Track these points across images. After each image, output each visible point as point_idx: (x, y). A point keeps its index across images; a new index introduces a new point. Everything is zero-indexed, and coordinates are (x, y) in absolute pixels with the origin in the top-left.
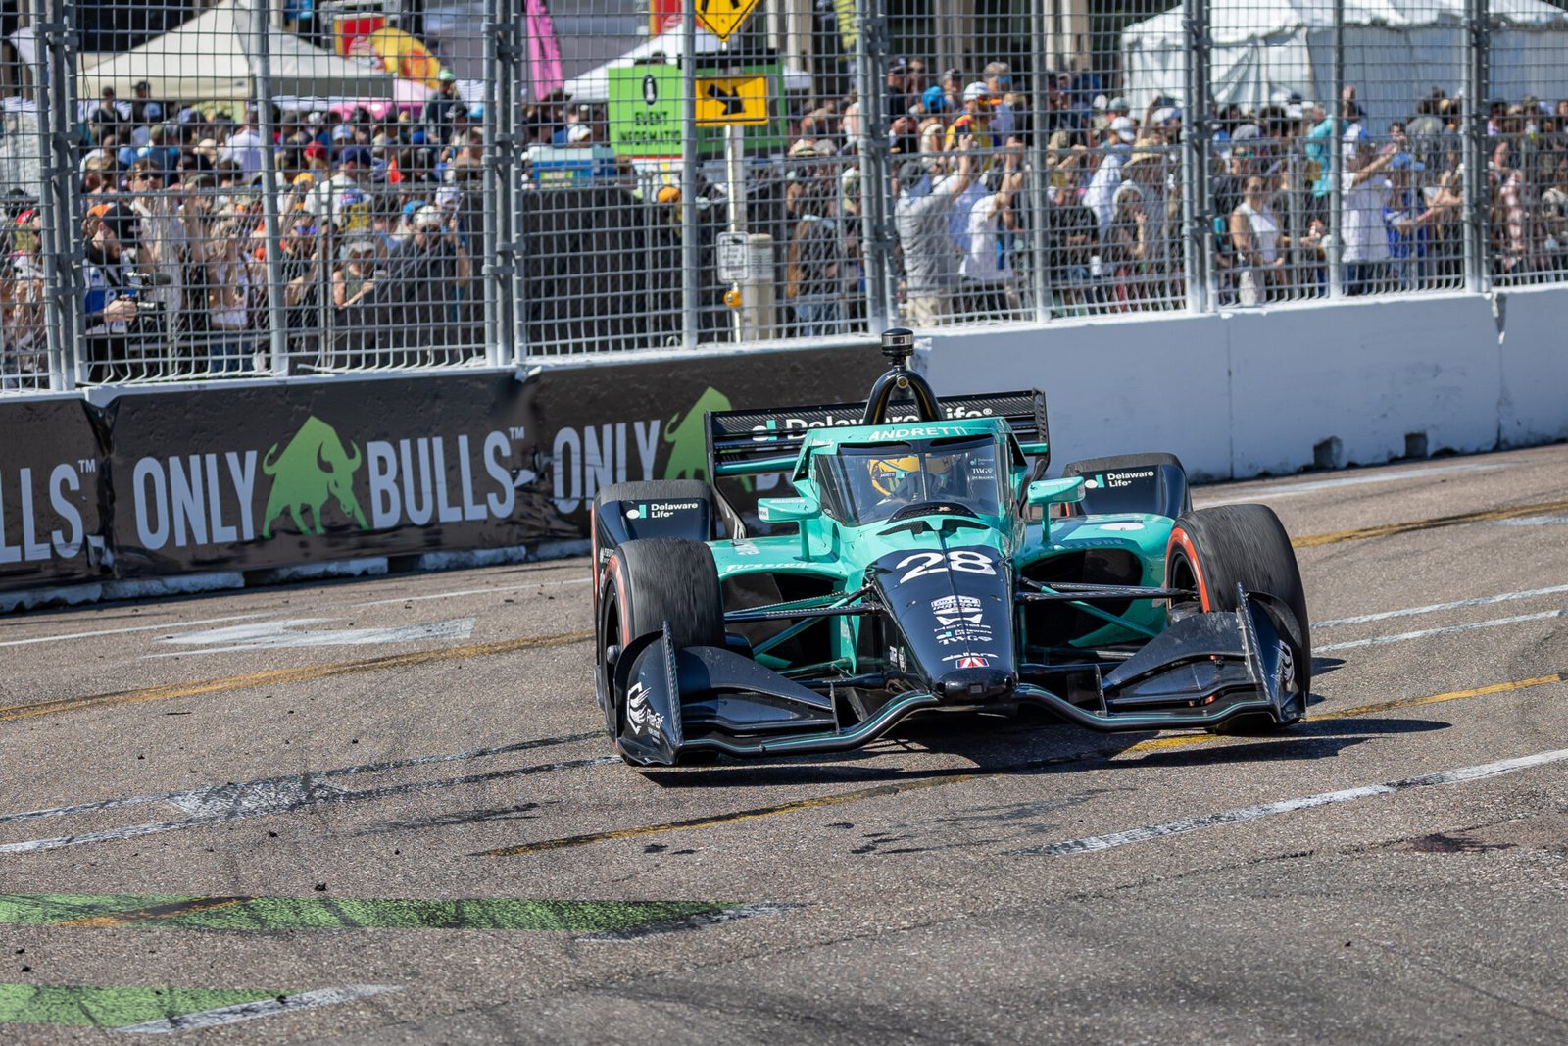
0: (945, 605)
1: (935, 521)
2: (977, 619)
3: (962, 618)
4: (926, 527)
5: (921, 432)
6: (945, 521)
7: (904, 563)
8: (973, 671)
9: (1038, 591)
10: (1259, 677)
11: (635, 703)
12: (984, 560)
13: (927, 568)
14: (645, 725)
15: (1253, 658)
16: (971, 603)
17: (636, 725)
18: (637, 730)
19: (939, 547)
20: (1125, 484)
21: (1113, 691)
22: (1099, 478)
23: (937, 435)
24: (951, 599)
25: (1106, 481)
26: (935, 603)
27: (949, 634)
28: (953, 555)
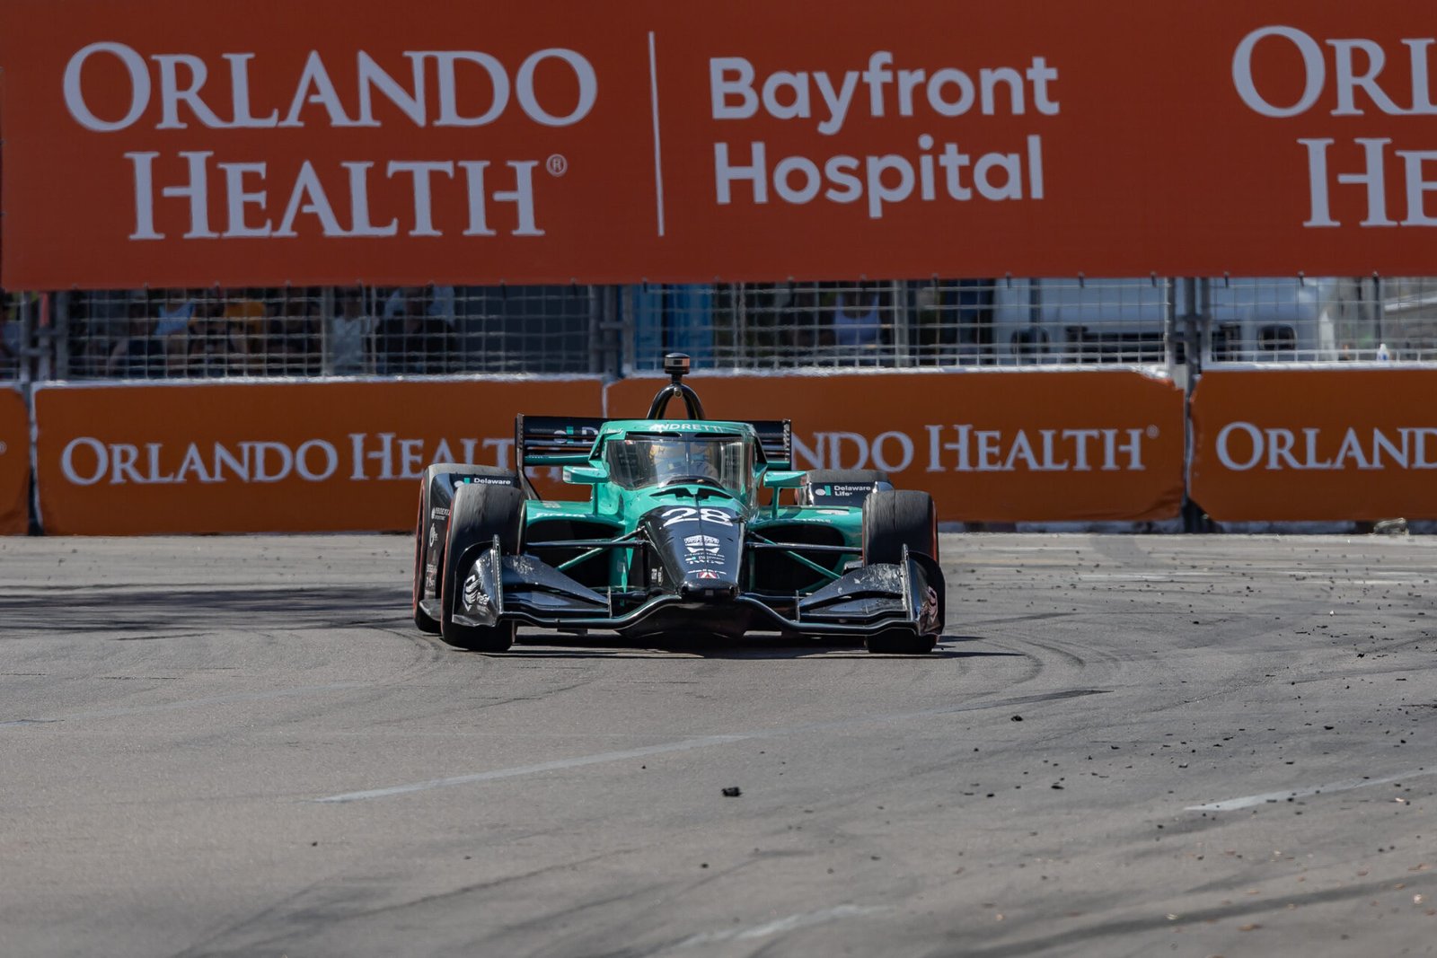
0: (694, 541)
1: (693, 489)
2: (715, 551)
3: (704, 549)
4: (688, 494)
5: (689, 427)
6: (700, 489)
7: (667, 514)
8: (708, 580)
9: (761, 541)
10: (908, 608)
11: (469, 589)
12: (725, 517)
13: (684, 518)
14: (476, 603)
15: (907, 595)
16: (712, 541)
17: (468, 604)
18: (468, 608)
19: (694, 505)
20: (847, 494)
21: (805, 609)
22: (828, 488)
23: (700, 430)
24: (698, 537)
25: (833, 491)
26: (687, 539)
27: (694, 558)
28: (703, 511)
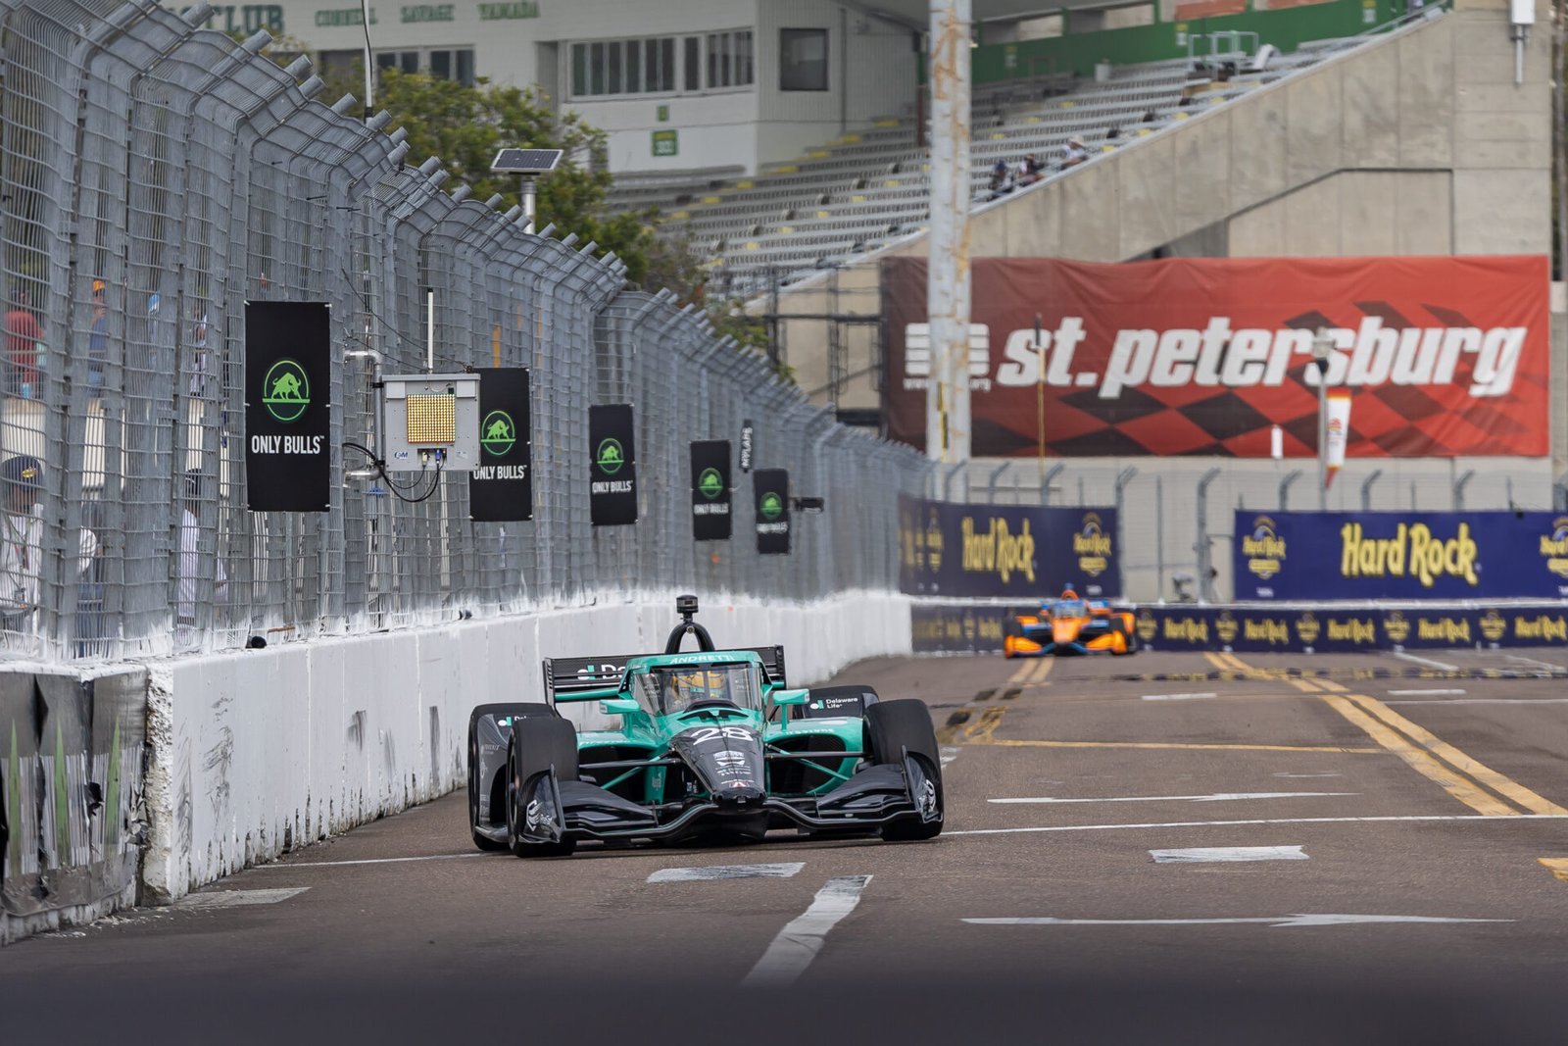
0: (722, 756)
2: (742, 763)
3: (731, 763)
4: (711, 716)
5: (704, 658)
6: (720, 711)
7: (696, 734)
8: (740, 788)
9: (778, 752)
10: (912, 799)
11: (532, 812)
12: (746, 733)
13: (710, 737)
14: (539, 825)
15: (908, 789)
17: (533, 825)
18: (533, 829)
19: (717, 725)
20: (838, 706)
21: (823, 807)
22: (821, 702)
23: (714, 660)
24: (725, 752)
25: (825, 704)
26: (716, 755)
27: (725, 771)
28: (725, 730)
